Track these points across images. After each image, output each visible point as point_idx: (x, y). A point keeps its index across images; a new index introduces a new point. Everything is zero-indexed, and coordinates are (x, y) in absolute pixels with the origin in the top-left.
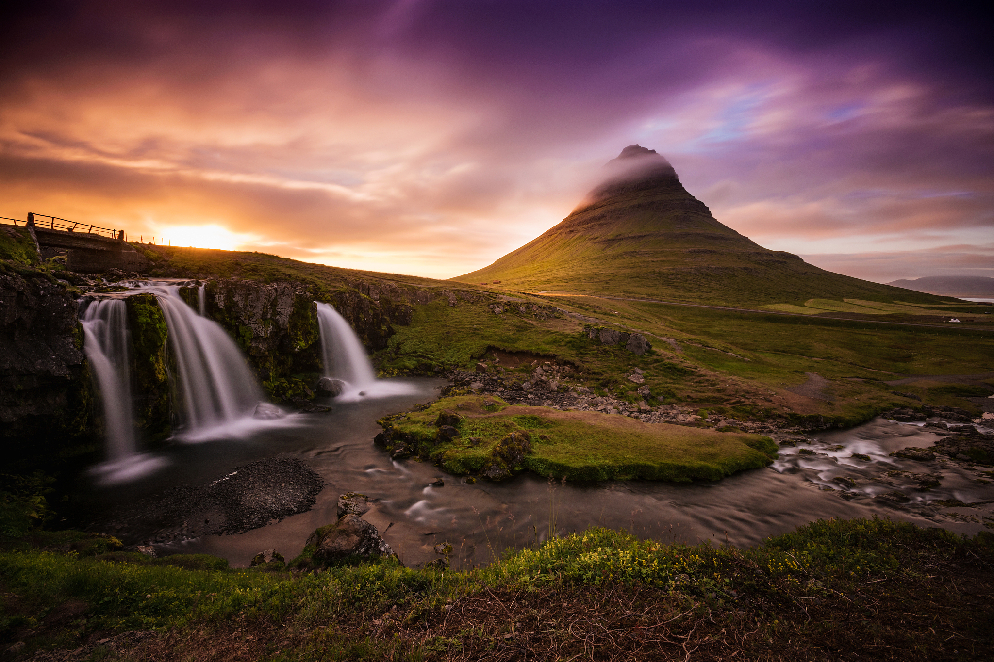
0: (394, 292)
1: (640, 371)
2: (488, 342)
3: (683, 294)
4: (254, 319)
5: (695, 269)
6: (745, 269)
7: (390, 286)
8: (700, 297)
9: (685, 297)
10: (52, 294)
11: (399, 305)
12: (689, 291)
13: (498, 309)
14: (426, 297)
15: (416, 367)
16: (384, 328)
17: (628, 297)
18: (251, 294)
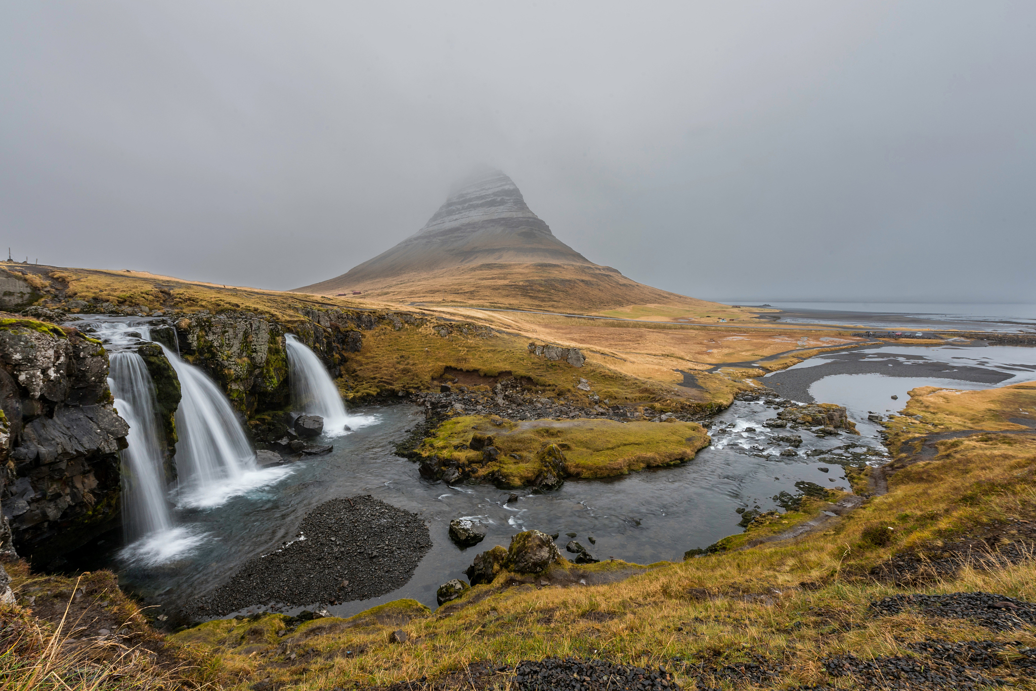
0: (342, 318)
1: (584, 380)
2: (445, 364)
3: (537, 303)
4: (233, 359)
5: (545, 281)
6: (583, 281)
7: (337, 312)
8: (553, 306)
9: (541, 306)
10: (92, 356)
11: (347, 331)
12: (543, 301)
13: (443, 331)
14: (370, 321)
15: (378, 394)
16: (337, 356)
17: (495, 307)
18: (227, 332)
